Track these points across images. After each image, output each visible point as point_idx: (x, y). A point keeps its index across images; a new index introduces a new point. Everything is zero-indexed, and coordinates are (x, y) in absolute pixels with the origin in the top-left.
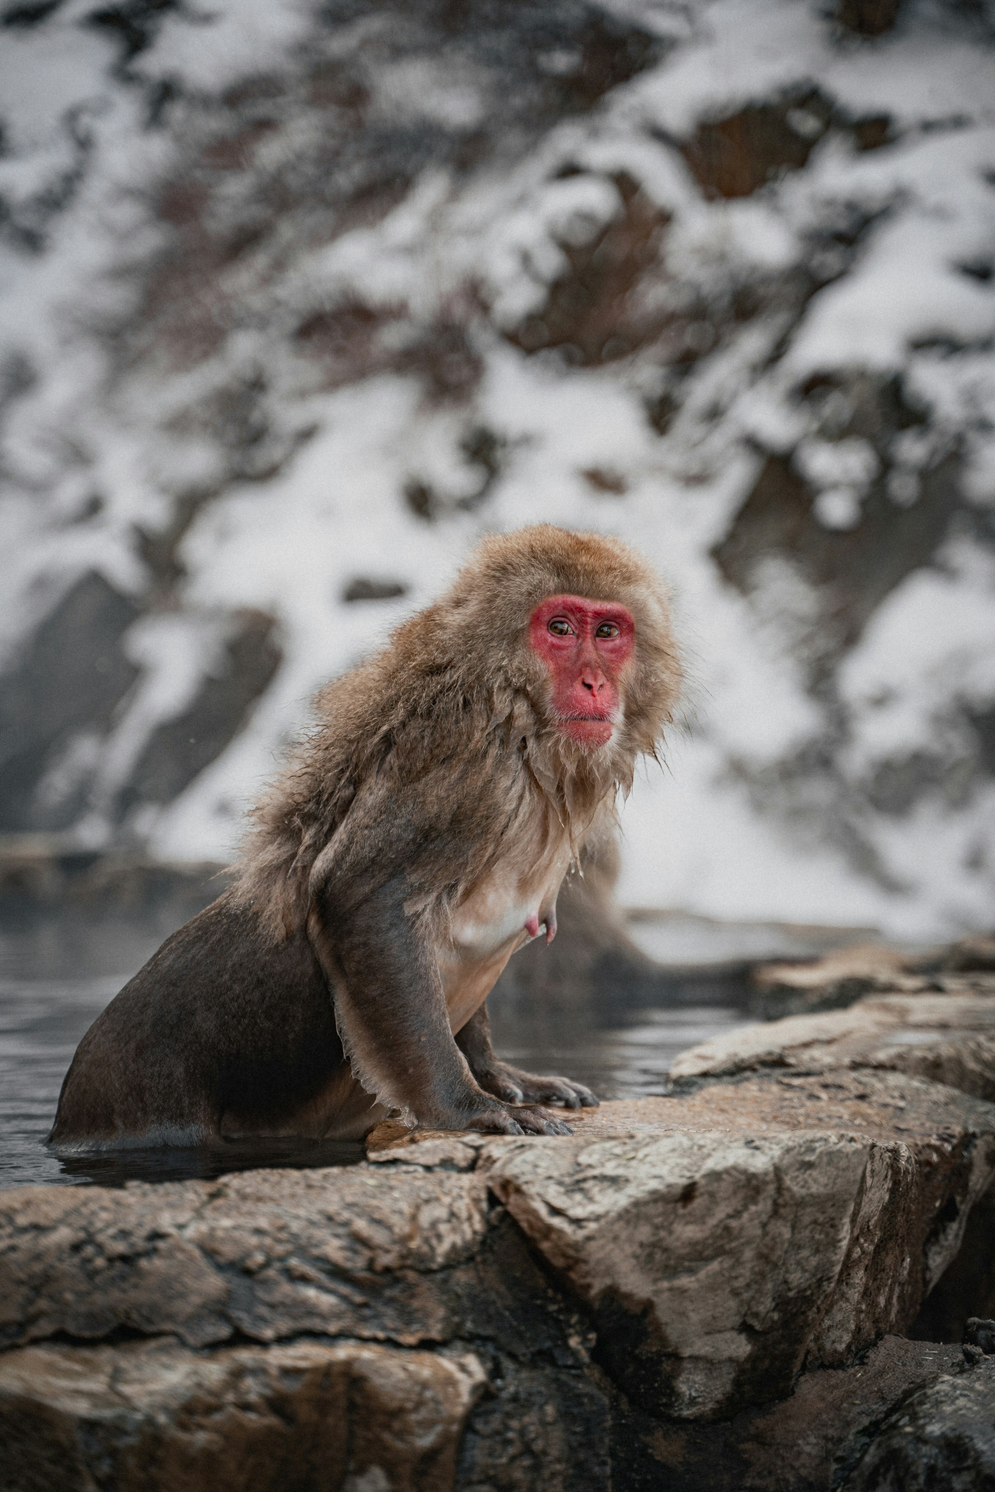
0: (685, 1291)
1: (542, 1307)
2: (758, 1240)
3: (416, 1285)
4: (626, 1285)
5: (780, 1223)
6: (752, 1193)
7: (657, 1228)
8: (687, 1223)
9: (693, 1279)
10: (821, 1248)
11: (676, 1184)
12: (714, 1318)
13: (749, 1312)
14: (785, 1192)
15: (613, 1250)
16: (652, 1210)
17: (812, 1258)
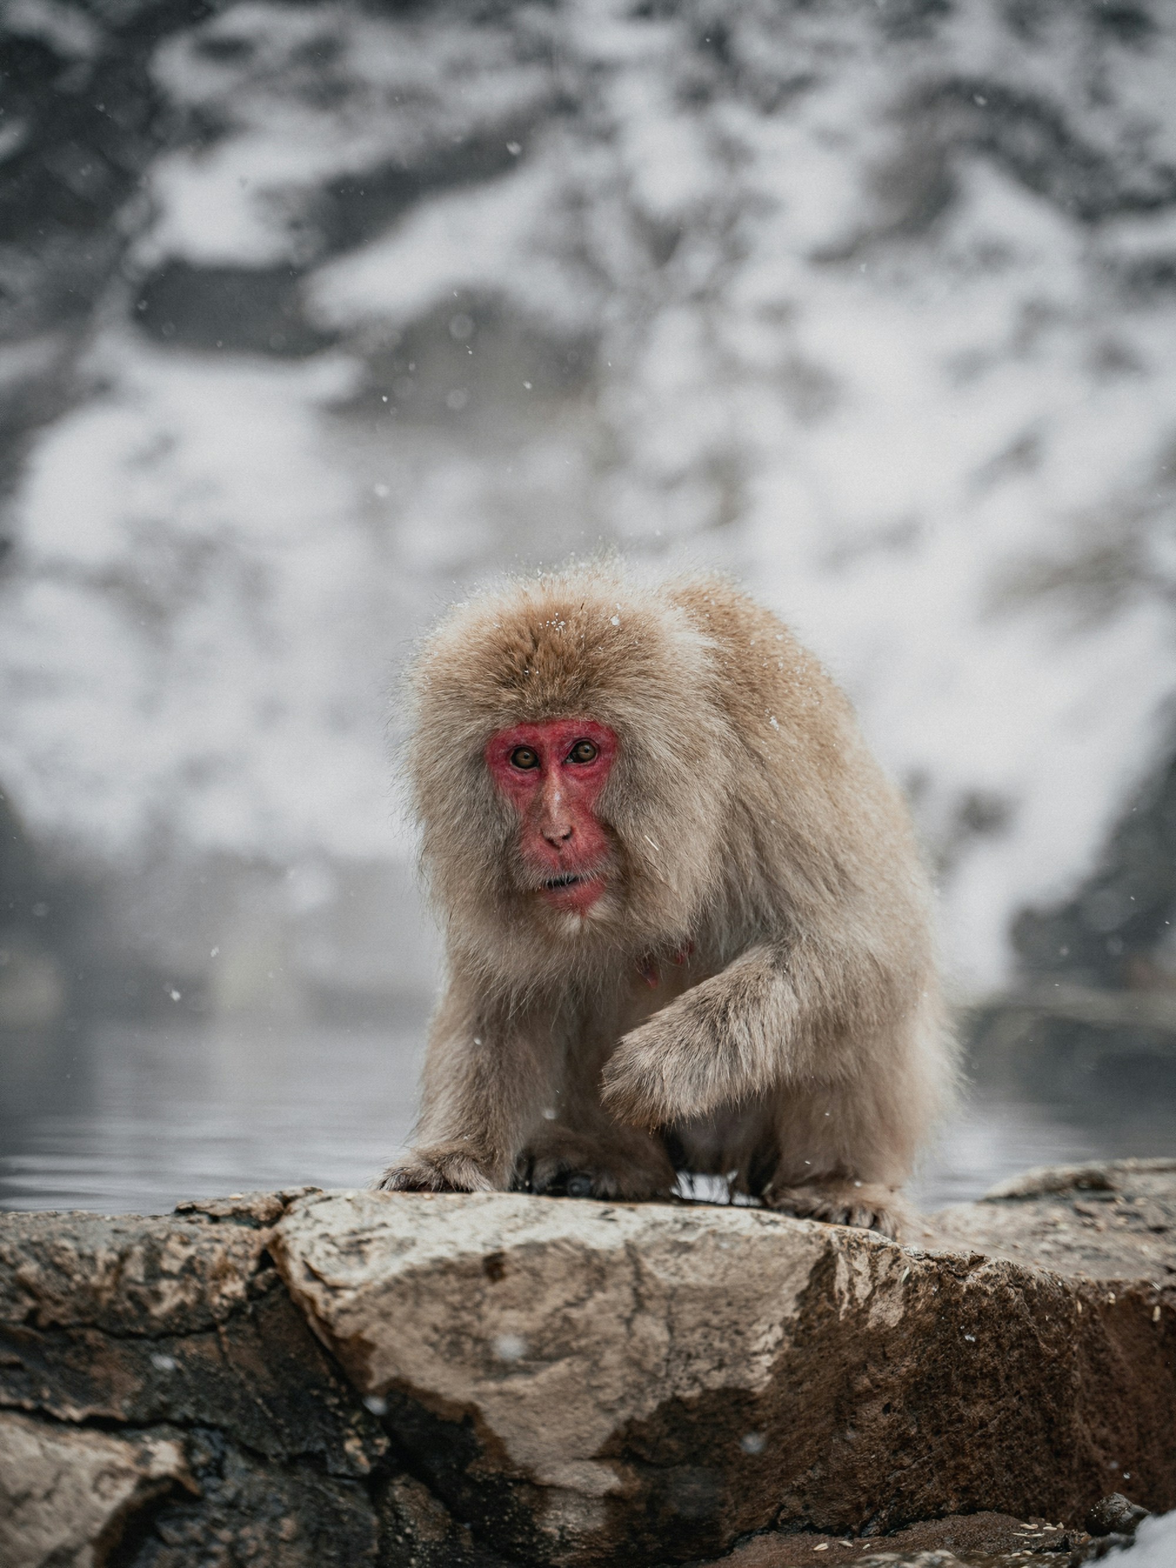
0: (522, 1398)
1: (319, 1399)
2: (623, 1341)
3: (99, 1349)
4: (422, 1379)
5: (648, 1319)
6: (596, 1275)
7: (455, 1309)
8: (504, 1308)
9: (530, 1382)
10: (727, 1360)
11: (475, 1253)
12: (580, 1438)
13: (630, 1436)
14: (646, 1279)
15: (383, 1330)
16: (439, 1283)
17: (715, 1373)
